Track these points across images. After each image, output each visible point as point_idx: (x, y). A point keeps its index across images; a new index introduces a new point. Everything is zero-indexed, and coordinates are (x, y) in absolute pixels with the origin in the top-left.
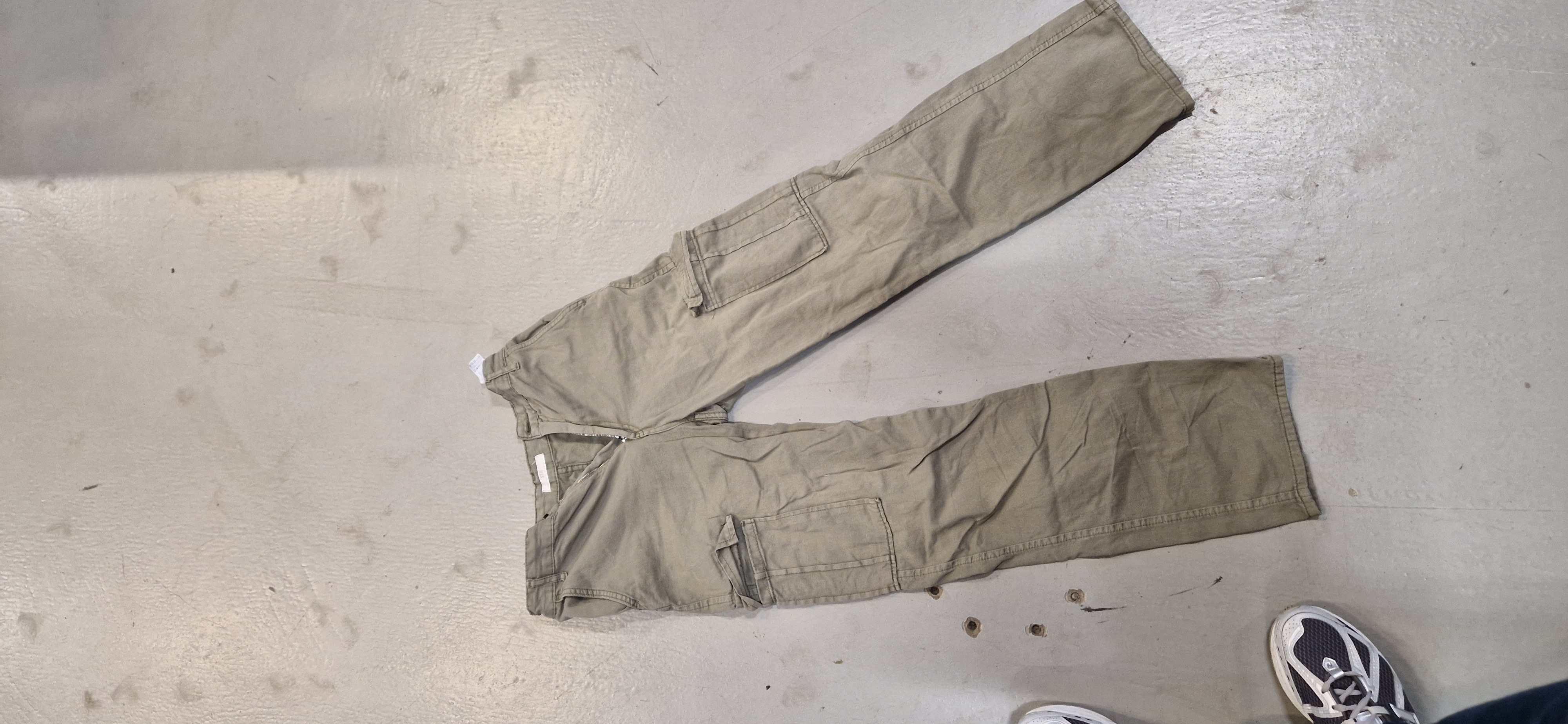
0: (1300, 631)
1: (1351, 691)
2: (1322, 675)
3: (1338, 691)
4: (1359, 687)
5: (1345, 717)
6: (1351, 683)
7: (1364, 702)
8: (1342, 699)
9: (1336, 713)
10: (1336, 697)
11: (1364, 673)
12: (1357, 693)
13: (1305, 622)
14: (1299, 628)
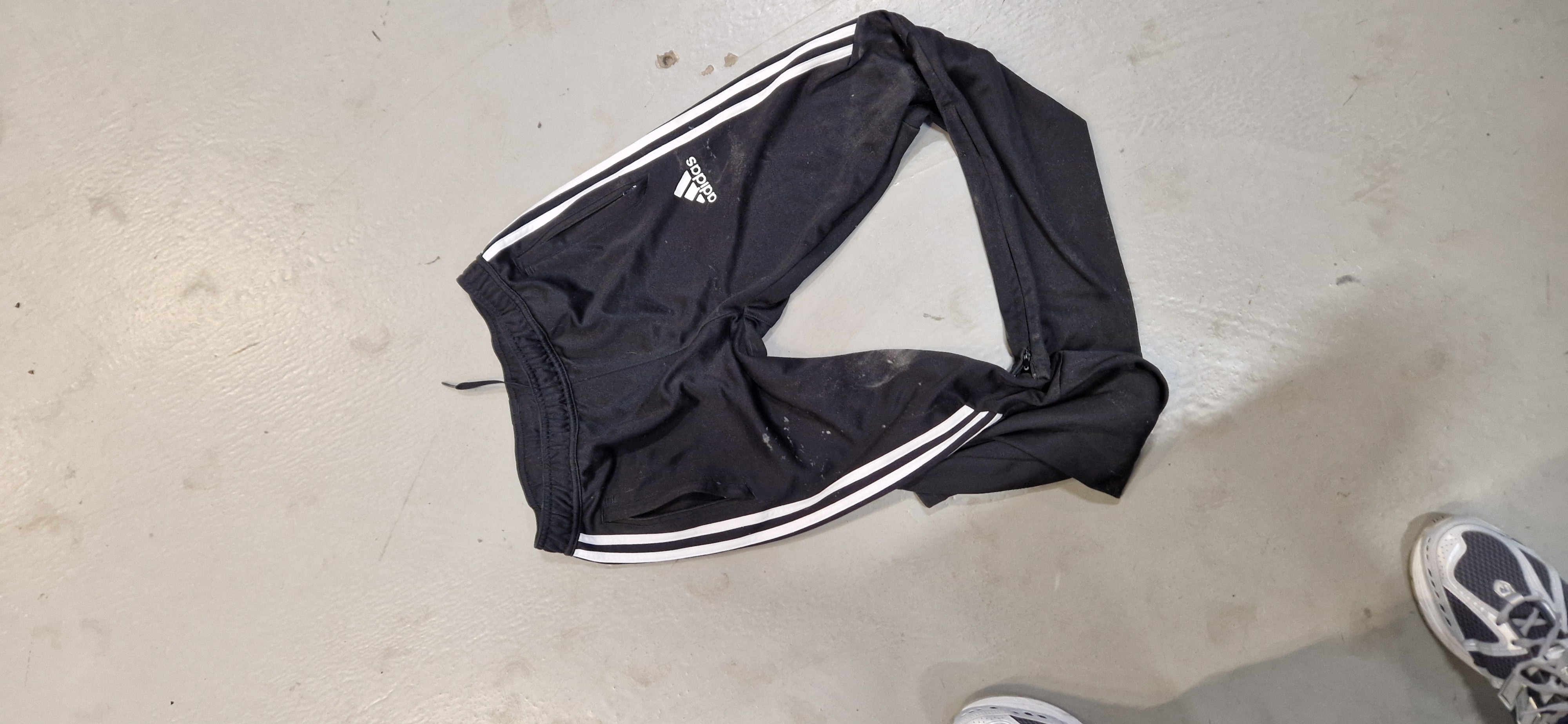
0: (1460, 549)
2: (1496, 603)
3: (1517, 622)
4: (1543, 614)
5: (1532, 654)
6: (1532, 611)
7: (1552, 635)
9: (1519, 650)
11: (1546, 596)
12: (1541, 622)
13: (1468, 537)
14: (1459, 546)
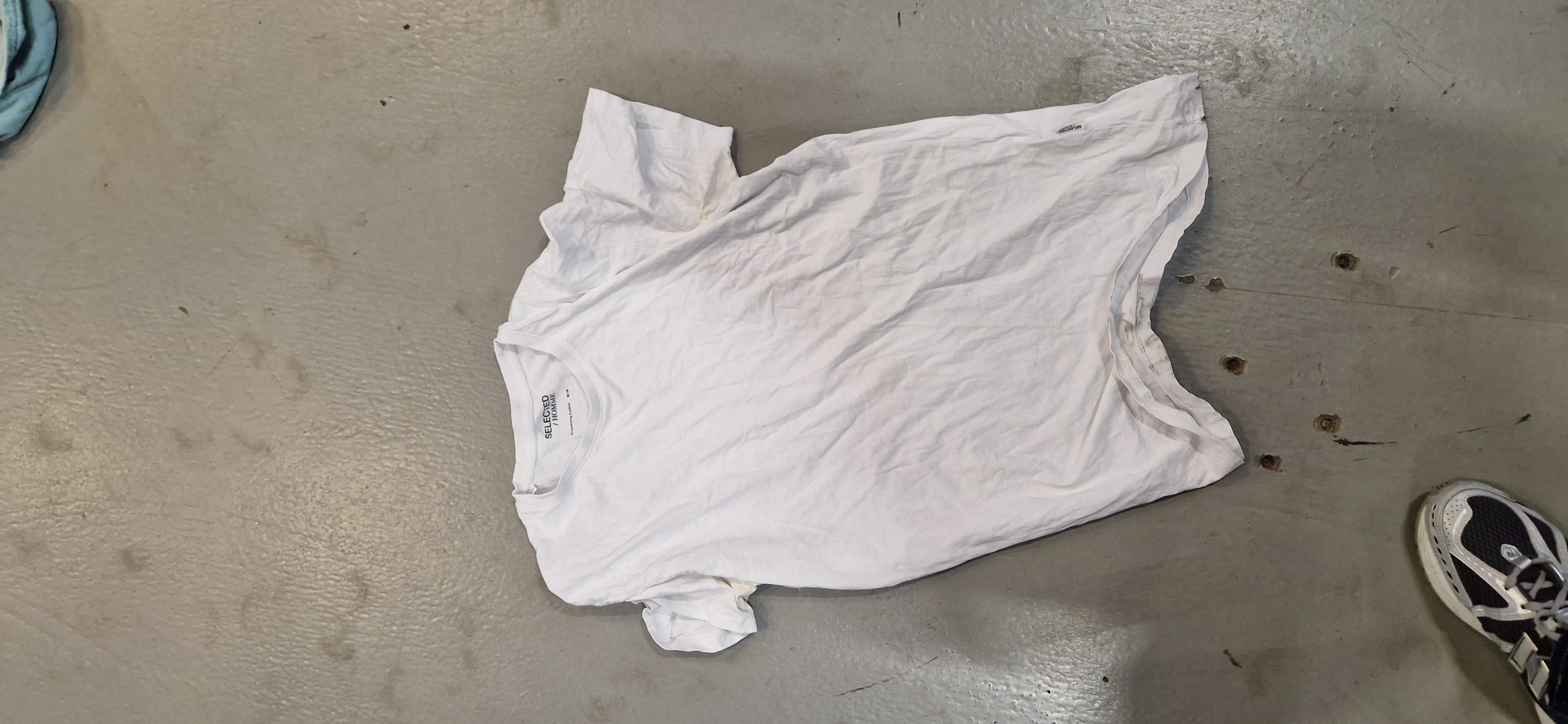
0: (1466, 514)
1: (1542, 583)
6: (1540, 574)
8: (1533, 594)
10: (1525, 593)
11: (1552, 558)
14: (1464, 511)
